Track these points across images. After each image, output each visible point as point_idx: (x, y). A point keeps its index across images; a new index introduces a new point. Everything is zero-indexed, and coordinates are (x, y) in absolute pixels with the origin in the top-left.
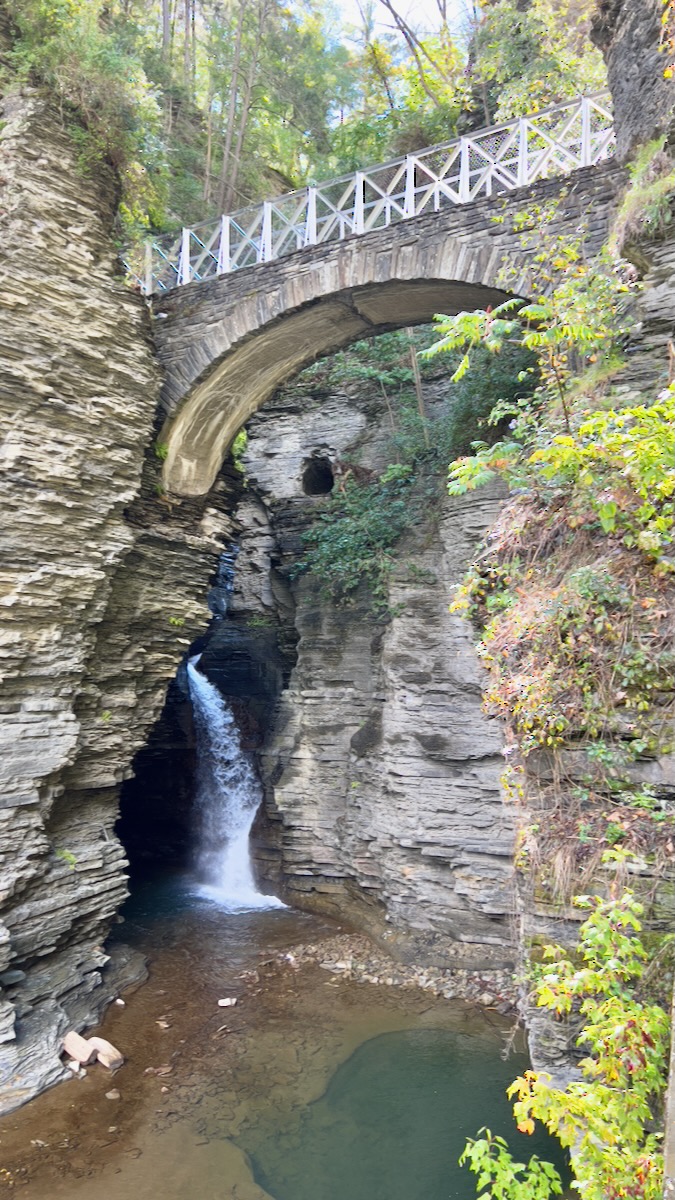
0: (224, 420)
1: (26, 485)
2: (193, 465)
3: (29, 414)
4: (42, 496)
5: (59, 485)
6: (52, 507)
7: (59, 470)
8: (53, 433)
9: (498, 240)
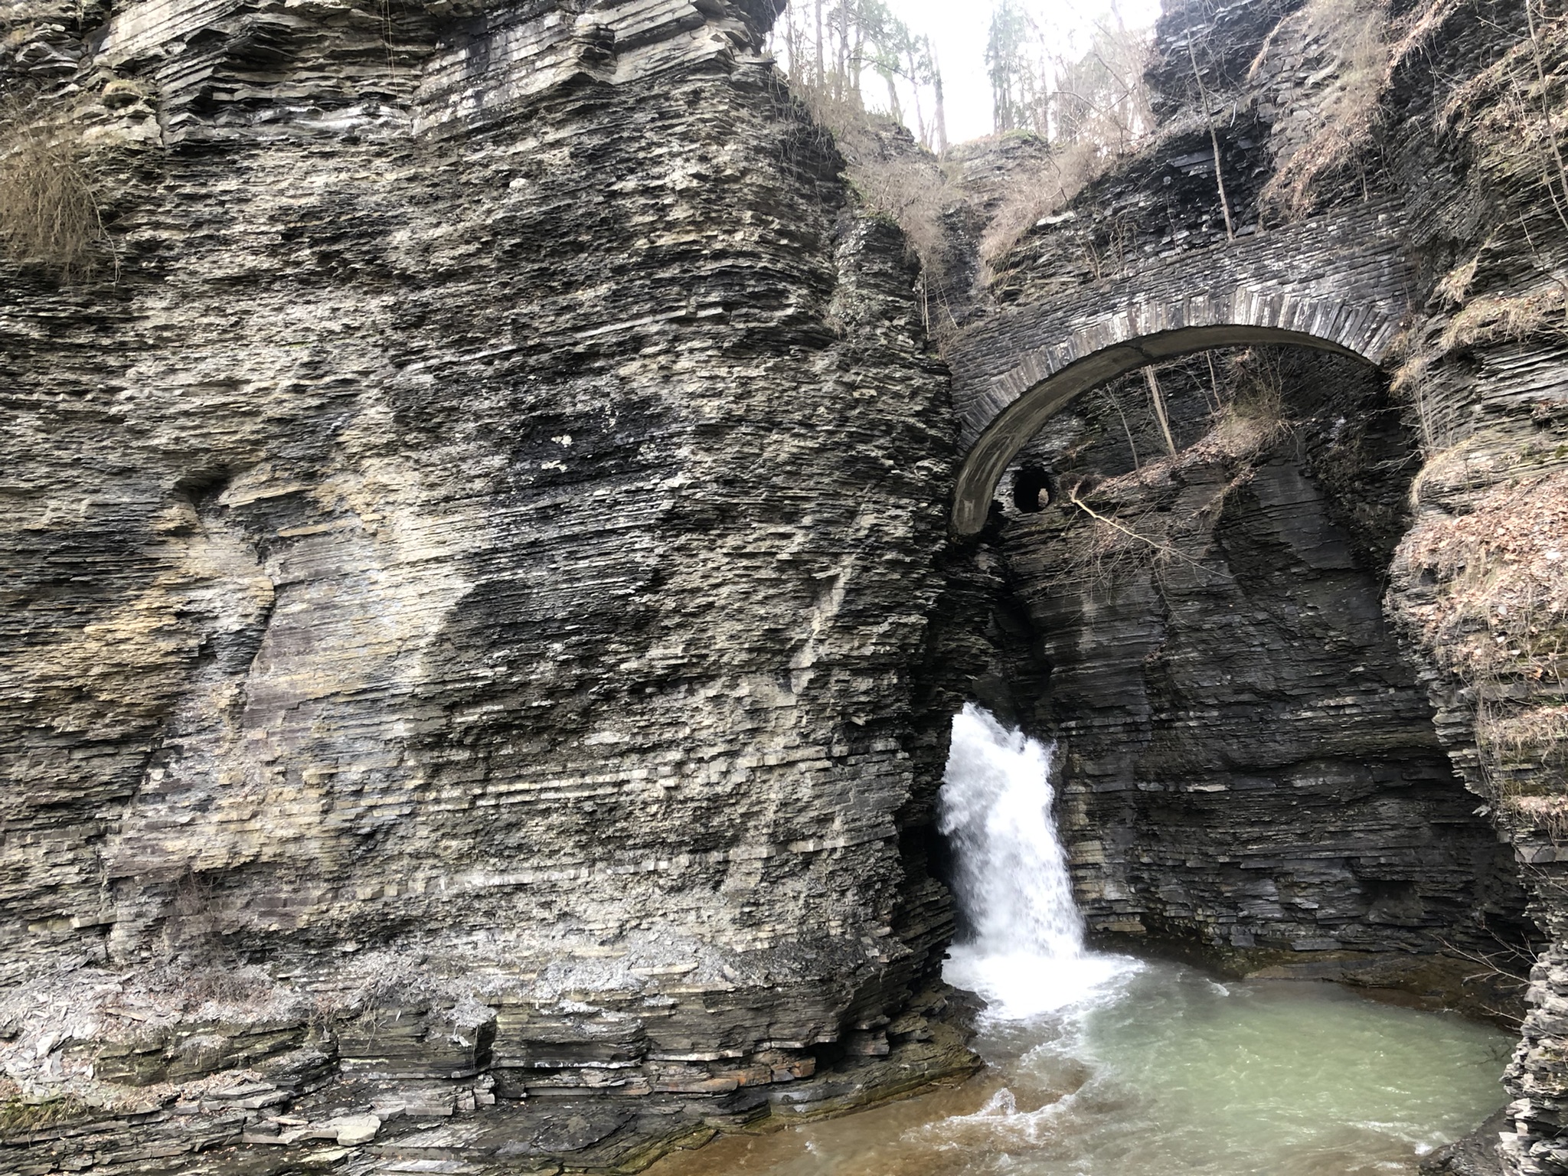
0: (998, 459)
1: (878, 548)
2: (972, 505)
3: (876, 486)
4: (888, 556)
5: (900, 545)
6: (893, 564)
7: (900, 531)
8: (892, 500)
9: (1288, 288)
